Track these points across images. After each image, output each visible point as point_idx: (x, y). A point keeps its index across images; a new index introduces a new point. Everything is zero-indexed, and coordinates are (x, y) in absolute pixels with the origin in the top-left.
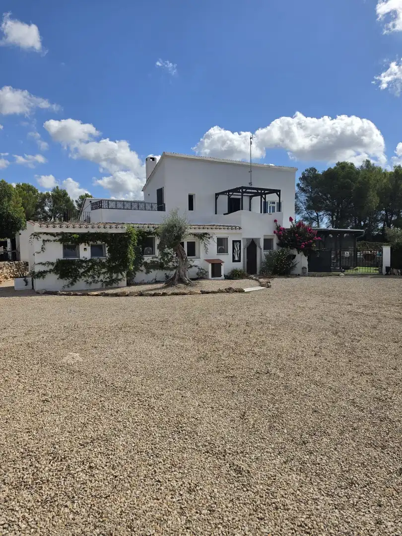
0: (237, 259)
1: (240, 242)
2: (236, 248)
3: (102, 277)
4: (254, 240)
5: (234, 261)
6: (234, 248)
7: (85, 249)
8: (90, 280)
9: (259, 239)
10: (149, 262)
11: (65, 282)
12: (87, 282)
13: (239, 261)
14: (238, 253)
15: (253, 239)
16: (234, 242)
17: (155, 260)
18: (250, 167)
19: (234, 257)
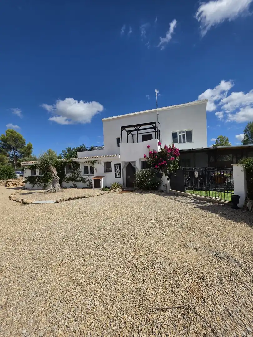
0: (118, 176)
1: (120, 164)
2: (117, 169)
4: (131, 163)
5: (116, 177)
6: (115, 169)
7: (37, 172)
8: (39, 185)
9: (134, 162)
10: (68, 177)
12: (37, 186)
13: (120, 177)
14: (119, 172)
15: (129, 162)
16: (115, 164)
17: (71, 176)
18: (157, 111)
19: (115, 175)
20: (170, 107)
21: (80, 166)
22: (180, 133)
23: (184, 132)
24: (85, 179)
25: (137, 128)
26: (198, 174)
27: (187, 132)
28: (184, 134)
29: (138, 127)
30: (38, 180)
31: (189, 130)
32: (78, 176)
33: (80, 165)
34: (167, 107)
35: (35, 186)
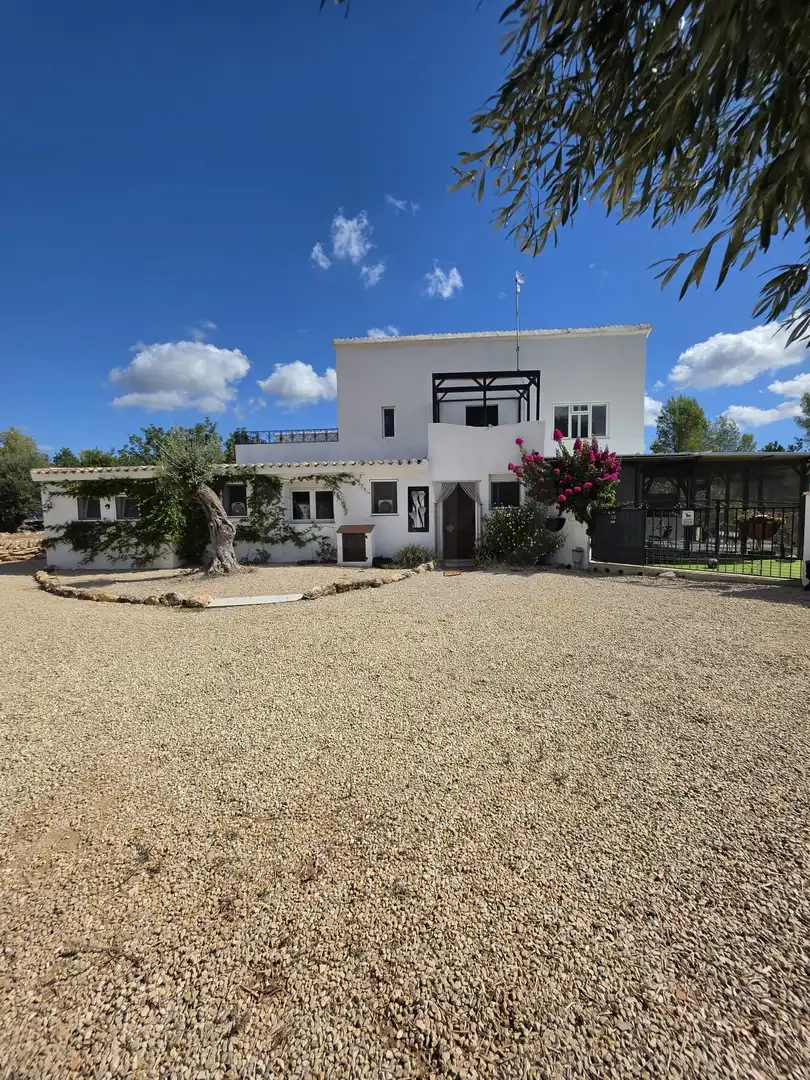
0: (418, 524)
1: (426, 489)
2: (416, 502)
3: (132, 551)
4: (463, 486)
5: (411, 529)
6: (411, 504)
7: (108, 506)
8: (116, 553)
9: (473, 485)
11: (80, 556)
12: (110, 557)
13: (425, 529)
14: (422, 513)
15: (459, 485)
16: (411, 489)
17: (245, 524)
18: (517, 339)
19: (411, 521)
20: (552, 331)
21: (283, 492)
22: (576, 409)
23: (584, 408)
24: (299, 533)
25: (485, 382)
26: (693, 517)
27: (595, 409)
28: (584, 413)
29: (488, 381)
30: (113, 537)
31: (599, 403)
32: (273, 526)
33: (283, 488)
34: (546, 332)
35: (96, 558)
